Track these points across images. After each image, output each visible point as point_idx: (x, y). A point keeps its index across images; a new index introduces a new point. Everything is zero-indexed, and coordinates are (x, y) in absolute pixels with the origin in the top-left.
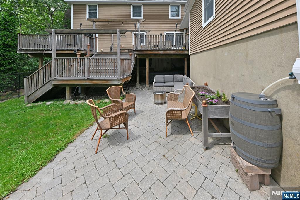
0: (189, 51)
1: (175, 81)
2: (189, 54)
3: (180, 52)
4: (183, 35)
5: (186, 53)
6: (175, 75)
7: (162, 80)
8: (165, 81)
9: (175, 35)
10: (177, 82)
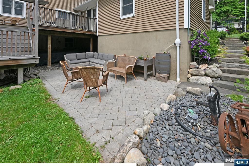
0: (97, 32)
1: (87, 57)
2: (97, 35)
3: (90, 33)
4: (90, 19)
5: (95, 34)
6: (86, 53)
7: (75, 58)
8: (78, 58)
9: (79, 16)
10: (89, 58)
